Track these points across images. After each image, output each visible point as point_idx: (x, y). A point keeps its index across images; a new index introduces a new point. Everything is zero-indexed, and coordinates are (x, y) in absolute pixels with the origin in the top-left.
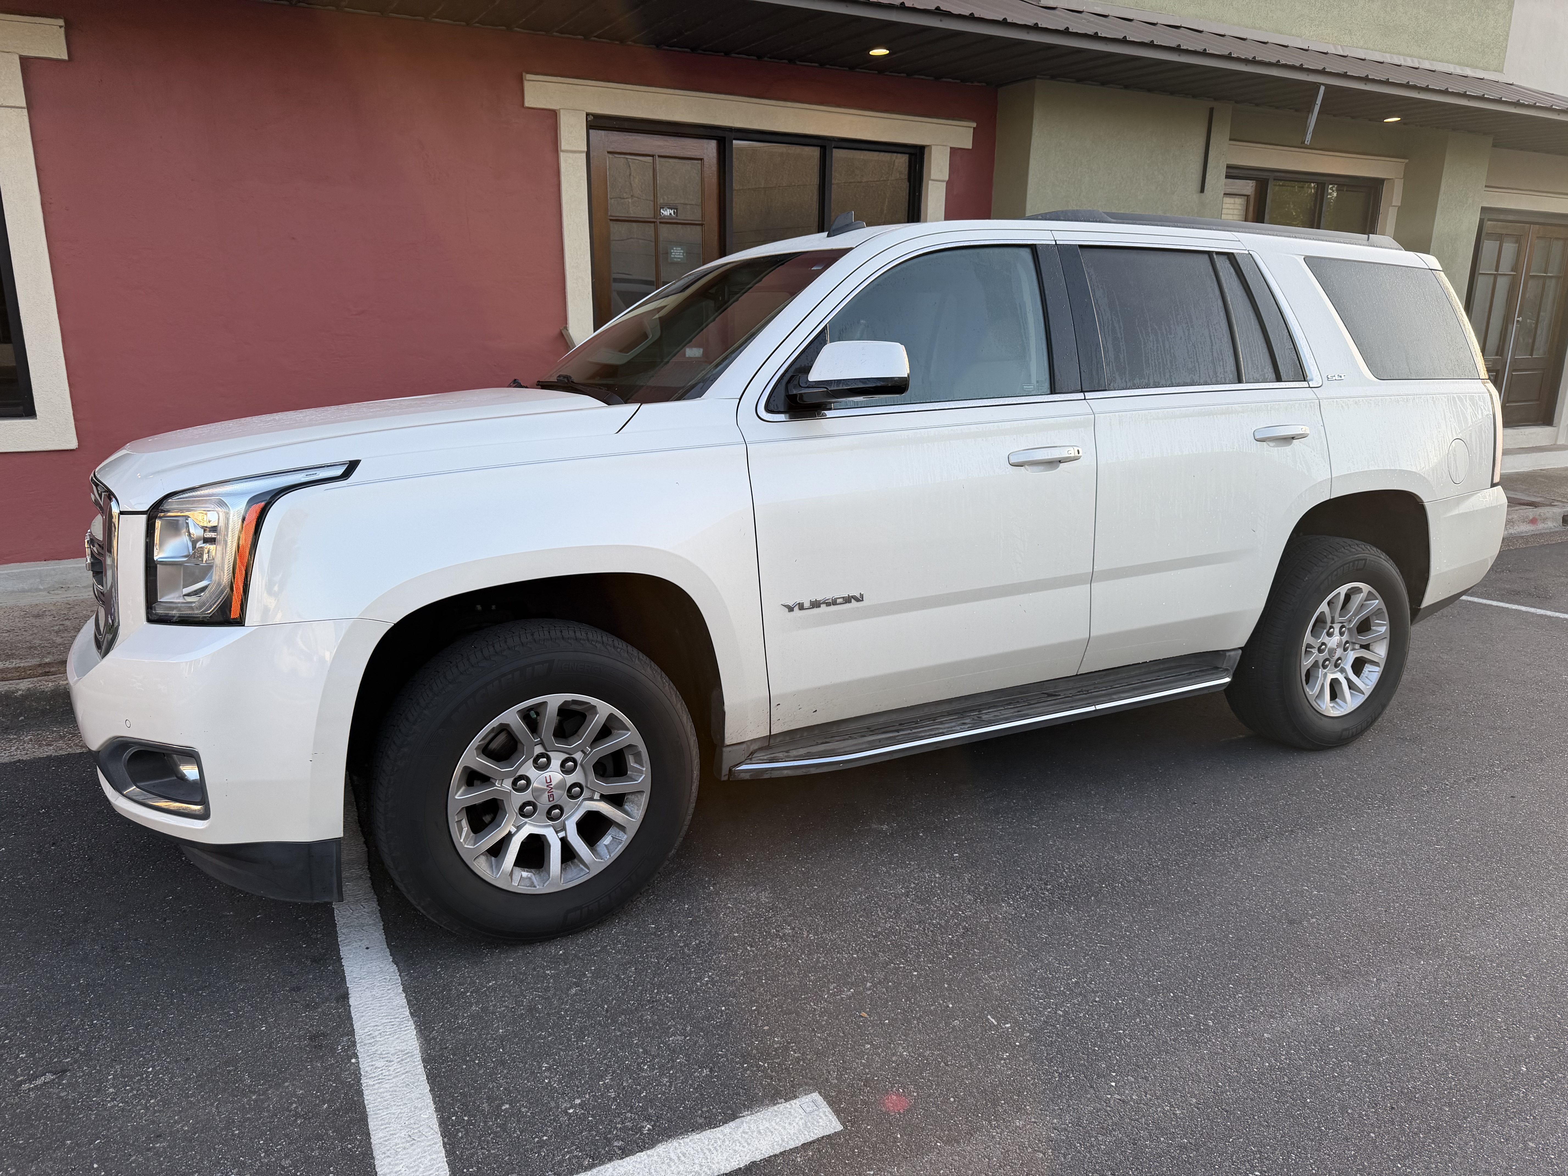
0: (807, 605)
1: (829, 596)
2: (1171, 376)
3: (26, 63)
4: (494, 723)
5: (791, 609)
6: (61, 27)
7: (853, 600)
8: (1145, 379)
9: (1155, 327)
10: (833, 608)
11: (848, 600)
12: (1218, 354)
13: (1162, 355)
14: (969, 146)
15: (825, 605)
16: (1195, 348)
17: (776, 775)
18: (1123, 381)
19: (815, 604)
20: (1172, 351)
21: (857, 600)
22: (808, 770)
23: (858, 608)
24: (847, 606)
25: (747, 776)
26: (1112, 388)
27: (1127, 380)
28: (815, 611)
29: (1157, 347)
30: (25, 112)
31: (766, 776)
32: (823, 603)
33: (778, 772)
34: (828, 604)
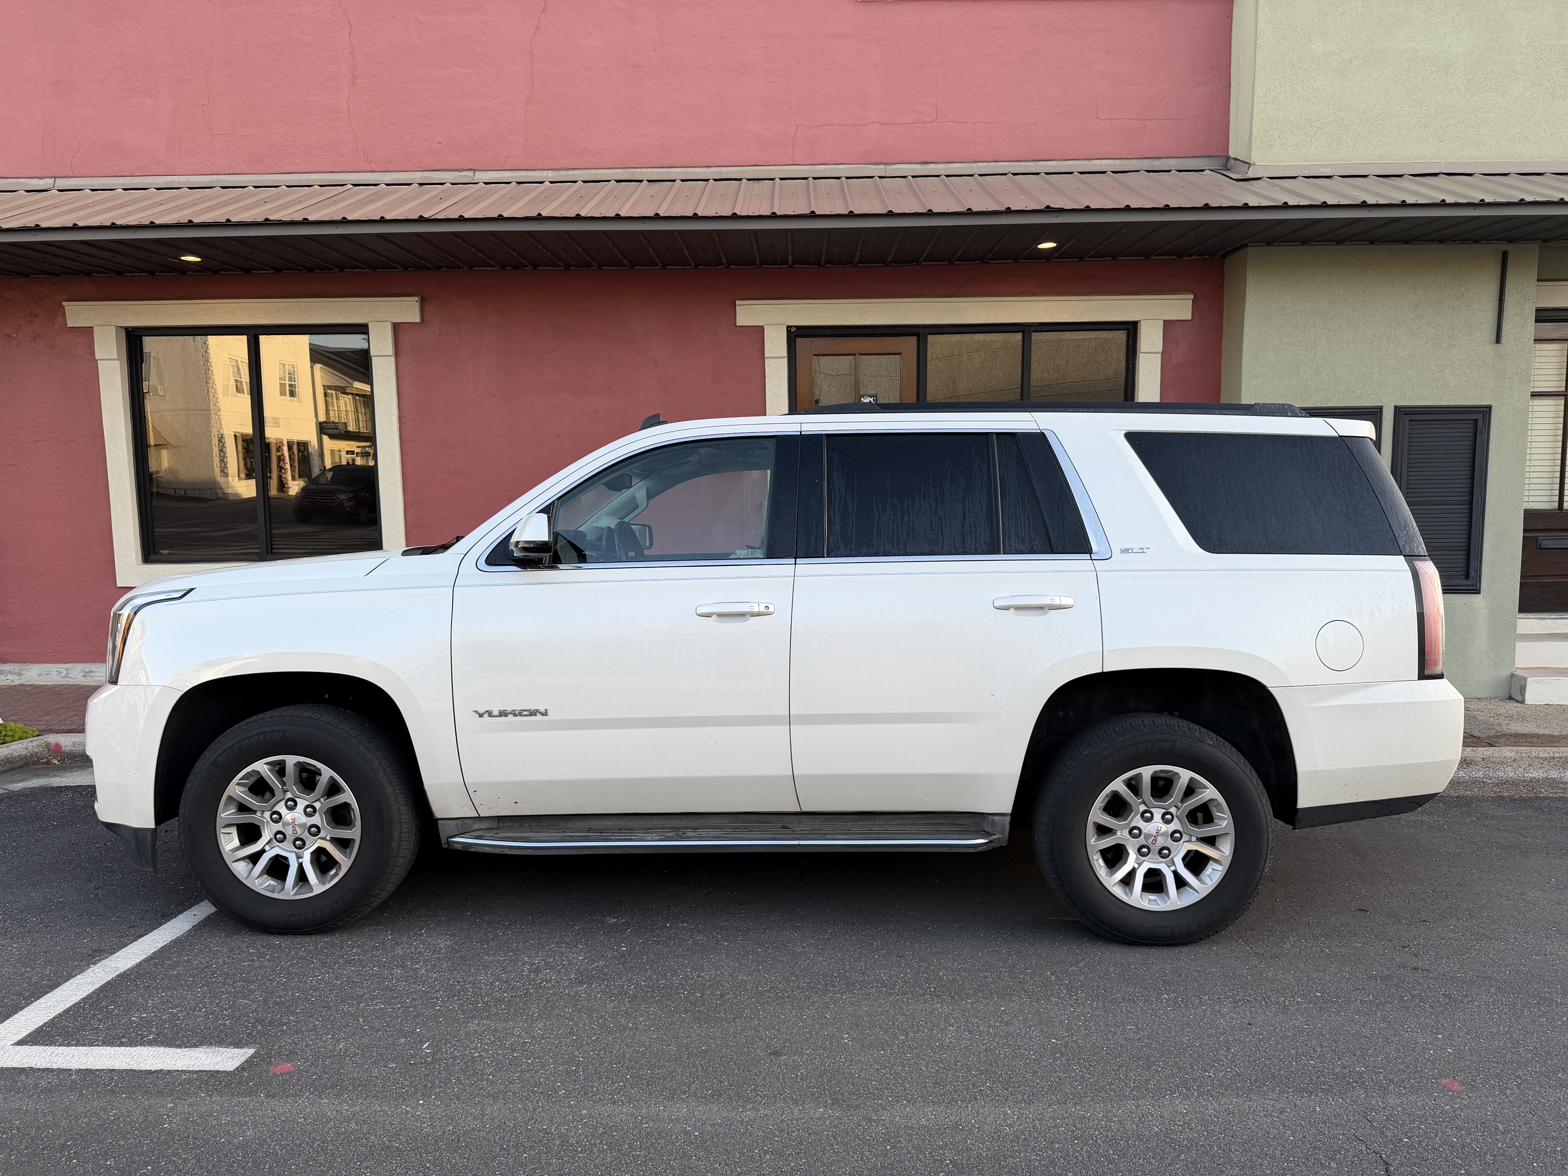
0: (496, 713)
1: (518, 708)
2: (905, 546)
3: (396, 327)
4: (249, 769)
5: (481, 716)
6: (417, 302)
7: (538, 714)
8: (873, 548)
9: (896, 502)
10: (519, 718)
11: (533, 713)
12: (970, 526)
13: (898, 527)
14: (1189, 317)
15: (512, 715)
16: (941, 521)
17: (480, 850)
18: (848, 549)
19: (503, 714)
20: (911, 524)
21: (542, 714)
22: (504, 850)
23: (543, 721)
24: (533, 718)
25: (459, 847)
26: (834, 555)
27: (852, 549)
28: (503, 719)
29: (894, 520)
30: (393, 358)
31: (473, 850)
32: (510, 713)
33: (481, 848)
34: (515, 715)
